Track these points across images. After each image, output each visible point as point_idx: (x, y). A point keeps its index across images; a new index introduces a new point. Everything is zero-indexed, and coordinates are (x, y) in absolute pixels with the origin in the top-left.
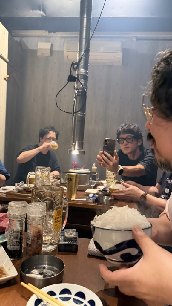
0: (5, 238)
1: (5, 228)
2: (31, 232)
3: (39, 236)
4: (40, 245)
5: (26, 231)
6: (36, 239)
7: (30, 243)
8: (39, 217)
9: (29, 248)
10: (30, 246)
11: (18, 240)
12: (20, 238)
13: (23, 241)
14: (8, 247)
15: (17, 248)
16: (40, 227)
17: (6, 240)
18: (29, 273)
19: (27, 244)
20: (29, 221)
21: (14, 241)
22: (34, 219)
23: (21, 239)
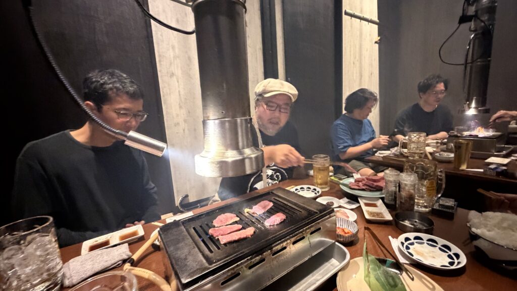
0: (382, 194)
1: (382, 187)
2: (404, 194)
3: (411, 198)
4: (413, 205)
5: (399, 191)
6: (408, 200)
7: (403, 201)
8: (411, 184)
9: (403, 205)
10: (404, 204)
11: (393, 198)
12: (395, 196)
13: (397, 199)
14: (385, 201)
15: (393, 203)
16: (412, 191)
17: (384, 196)
18: (403, 221)
19: (401, 202)
20: (402, 186)
21: (390, 198)
22: (406, 185)
23: (395, 198)
